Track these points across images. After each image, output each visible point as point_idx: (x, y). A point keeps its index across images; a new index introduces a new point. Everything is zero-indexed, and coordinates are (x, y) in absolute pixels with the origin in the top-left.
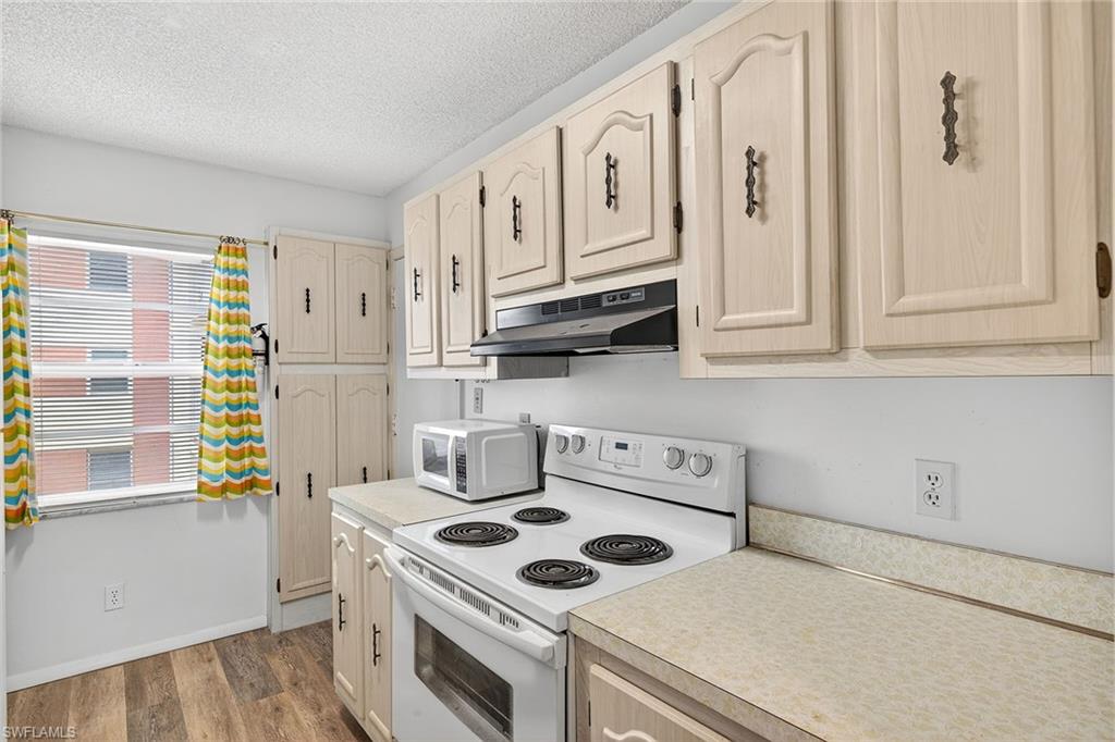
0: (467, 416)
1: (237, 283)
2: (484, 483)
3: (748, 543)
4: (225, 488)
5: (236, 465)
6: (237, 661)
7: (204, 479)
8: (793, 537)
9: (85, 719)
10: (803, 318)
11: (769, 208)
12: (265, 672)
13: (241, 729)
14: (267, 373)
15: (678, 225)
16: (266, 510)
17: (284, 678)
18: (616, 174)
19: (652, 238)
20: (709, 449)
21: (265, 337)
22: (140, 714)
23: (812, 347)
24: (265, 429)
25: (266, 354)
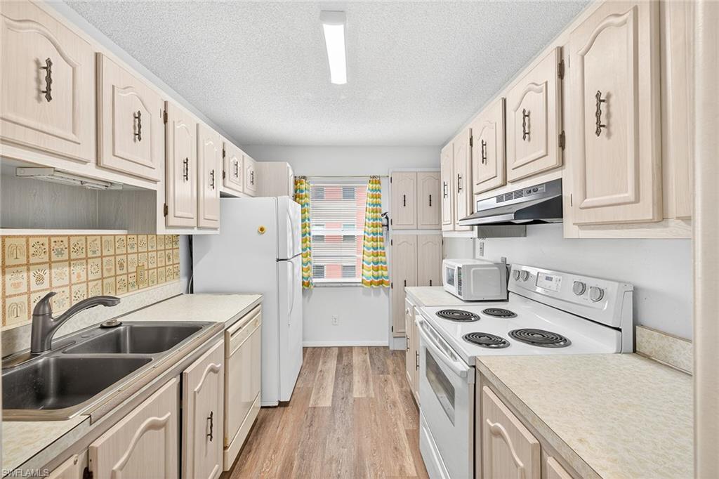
0: (477, 257)
1: (376, 195)
2: (472, 291)
3: (635, 351)
4: (371, 283)
5: (376, 274)
6: (374, 357)
7: (364, 278)
8: (670, 352)
9: (325, 362)
10: (632, 199)
11: (612, 129)
12: (384, 364)
13: (371, 383)
14: (387, 234)
15: (562, 144)
16: (387, 294)
17: (391, 369)
18: (529, 120)
19: (547, 155)
20: (601, 284)
21: (387, 218)
22: (340, 366)
23: (640, 217)
24: (388, 258)
25: (388, 226)
